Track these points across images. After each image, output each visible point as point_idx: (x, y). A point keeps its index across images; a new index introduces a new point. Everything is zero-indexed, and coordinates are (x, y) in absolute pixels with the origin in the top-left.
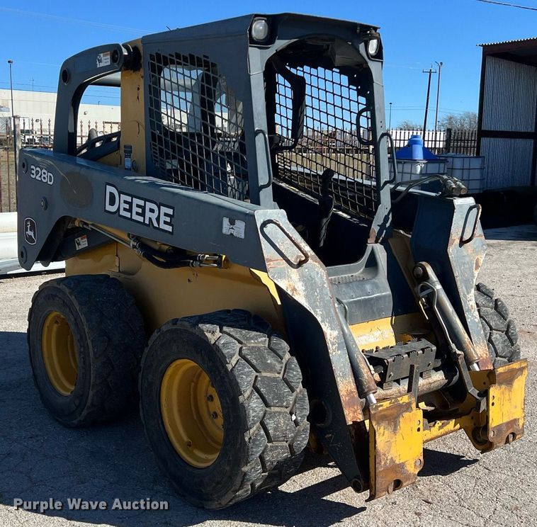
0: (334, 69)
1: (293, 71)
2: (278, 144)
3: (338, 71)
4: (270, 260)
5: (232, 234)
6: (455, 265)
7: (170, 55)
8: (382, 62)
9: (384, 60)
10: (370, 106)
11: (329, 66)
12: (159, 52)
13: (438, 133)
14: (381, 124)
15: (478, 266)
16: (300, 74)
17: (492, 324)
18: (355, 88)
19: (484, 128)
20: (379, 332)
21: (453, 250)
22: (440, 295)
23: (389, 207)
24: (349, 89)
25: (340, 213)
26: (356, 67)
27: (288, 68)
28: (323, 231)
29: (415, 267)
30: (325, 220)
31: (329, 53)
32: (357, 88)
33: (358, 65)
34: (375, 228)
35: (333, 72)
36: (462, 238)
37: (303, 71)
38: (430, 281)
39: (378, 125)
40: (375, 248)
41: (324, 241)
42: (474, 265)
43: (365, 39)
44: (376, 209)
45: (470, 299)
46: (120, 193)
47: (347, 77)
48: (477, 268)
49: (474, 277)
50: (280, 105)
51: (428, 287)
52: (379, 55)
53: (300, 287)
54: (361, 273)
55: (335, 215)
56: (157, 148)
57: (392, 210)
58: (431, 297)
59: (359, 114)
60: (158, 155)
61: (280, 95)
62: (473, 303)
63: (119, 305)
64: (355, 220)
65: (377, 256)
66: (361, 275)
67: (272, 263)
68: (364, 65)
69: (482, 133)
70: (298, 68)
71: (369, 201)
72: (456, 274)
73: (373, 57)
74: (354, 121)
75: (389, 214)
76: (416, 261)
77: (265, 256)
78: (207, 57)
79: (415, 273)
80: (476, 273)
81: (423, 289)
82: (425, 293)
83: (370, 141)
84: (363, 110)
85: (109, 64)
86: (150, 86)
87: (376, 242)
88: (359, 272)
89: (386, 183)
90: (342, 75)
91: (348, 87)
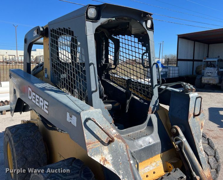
0: (132, 36)
1: (115, 37)
2: (109, 67)
3: (134, 36)
4: (90, 144)
5: (71, 122)
6: (192, 128)
7: (57, 29)
8: (153, 31)
9: (154, 30)
10: (148, 51)
11: (130, 34)
12: (53, 28)
13: (163, 59)
14: (153, 59)
15: (202, 127)
16: (118, 38)
17: (208, 153)
18: (141, 43)
19: (178, 58)
20: (155, 163)
21: (191, 120)
22: (185, 144)
23: (158, 96)
24: (138, 44)
25: (135, 97)
26: (141, 34)
27: (113, 36)
28: (128, 105)
29: (171, 128)
30: (128, 101)
31: (130, 29)
32: (142, 43)
33: (142, 33)
34: (151, 106)
35: (131, 37)
36: (194, 113)
37: (119, 37)
38: (179, 136)
39: (152, 59)
40: (151, 117)
41: (128, 109)
42: (201, 127)
43: (146, 19)
44: (152, 97)
45: (200, 145)
46: (32, 91)
47: (137, 39)
48: (202, 128)
49: (201, 133)
50: (110, 51)
51: (179, 140)
52: (152, 28)
53: (109, 158)
54: (145, 129)
55: (133, 98)
56: (54, 70)
57: (159, 98)
58: (181, 145)
59: (143, 54)
60: (54, 73)
61: (110, 47)
62: (201, 147)
63: (34, 141)
64: (142, 101)
65: (153, 121)
66: (145, 131)
67: (90, 145)
68: (145, 33)
69: (178, 60)
70: (117, 36)
71: (148, 93)
72: (193, 133)
73: (149, 29)
74: (141, 58)
75: (157, 99)
76: (172, 125)
77: (86, 141)
78: (70, 28)
79: (172, 131)
80: (202, 131)
81: (177, 140)
82: (178, 142)
83: (148, 66)
84: (145, 53)
85: (36, 34)
86: (51, 43)
87: (152, 113)
88: (144, 129)
89: (156, 85)
90: (135, 38)
91: (138, 43)
